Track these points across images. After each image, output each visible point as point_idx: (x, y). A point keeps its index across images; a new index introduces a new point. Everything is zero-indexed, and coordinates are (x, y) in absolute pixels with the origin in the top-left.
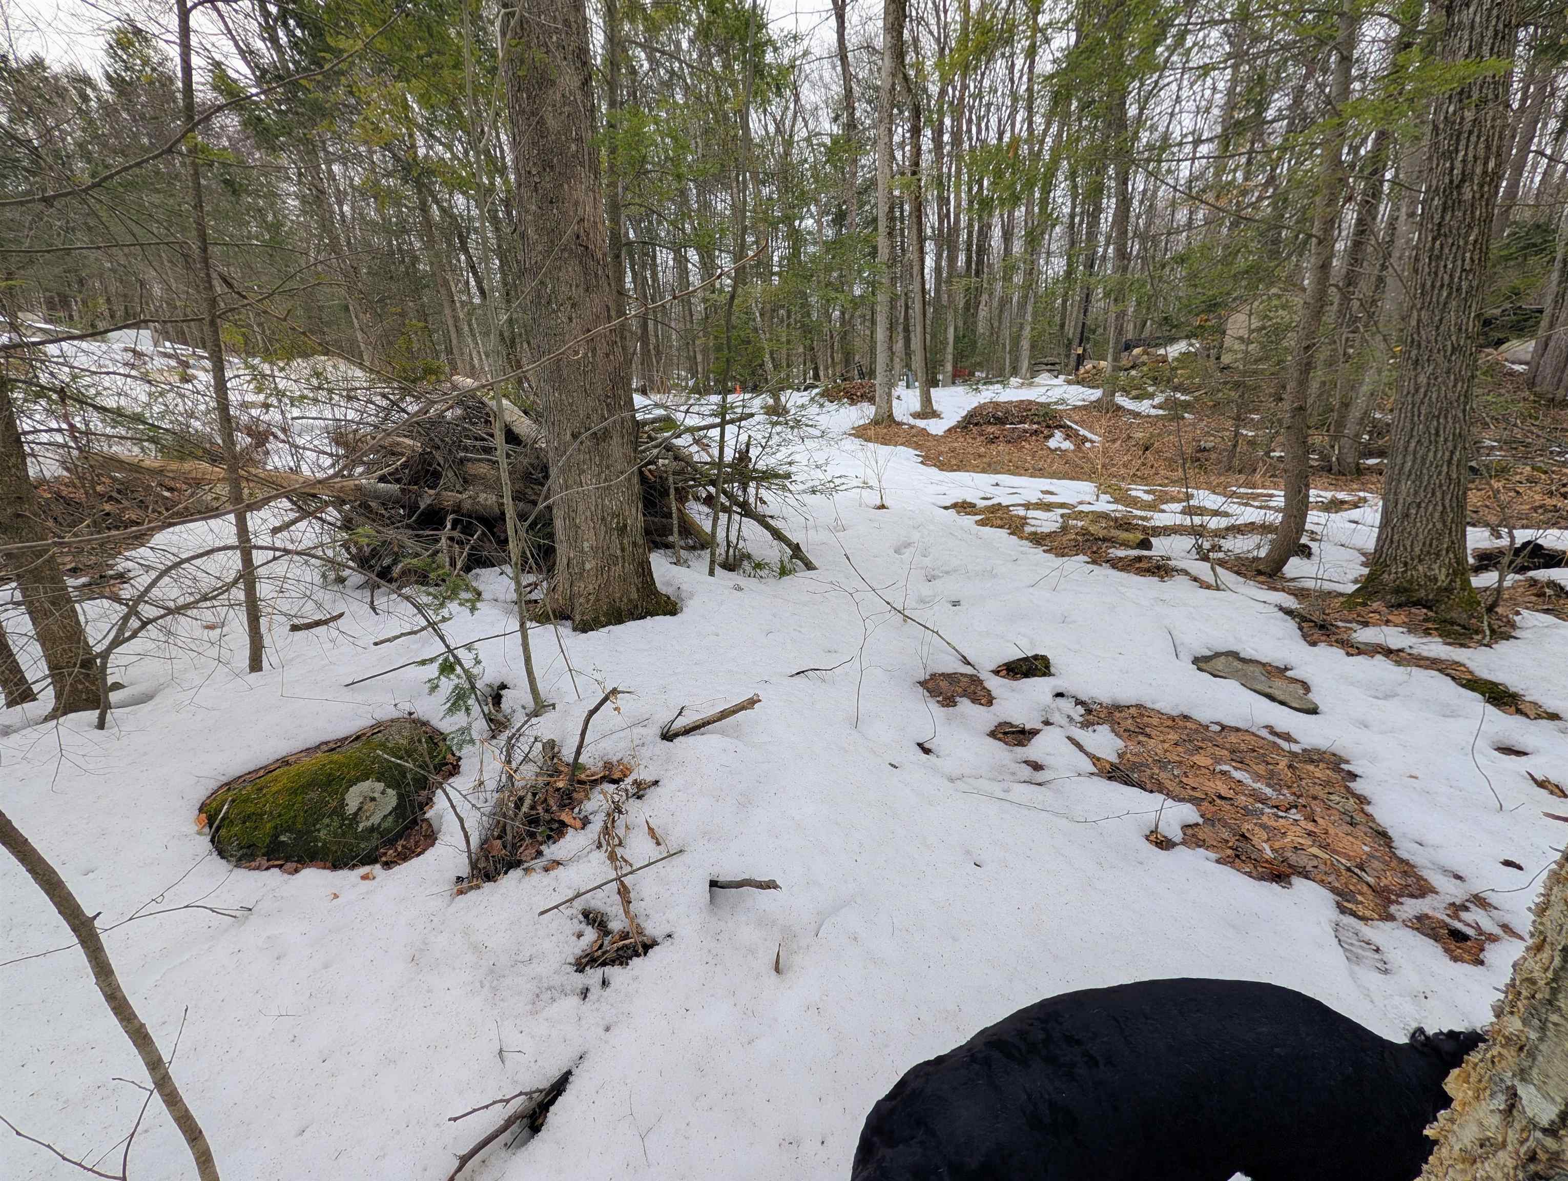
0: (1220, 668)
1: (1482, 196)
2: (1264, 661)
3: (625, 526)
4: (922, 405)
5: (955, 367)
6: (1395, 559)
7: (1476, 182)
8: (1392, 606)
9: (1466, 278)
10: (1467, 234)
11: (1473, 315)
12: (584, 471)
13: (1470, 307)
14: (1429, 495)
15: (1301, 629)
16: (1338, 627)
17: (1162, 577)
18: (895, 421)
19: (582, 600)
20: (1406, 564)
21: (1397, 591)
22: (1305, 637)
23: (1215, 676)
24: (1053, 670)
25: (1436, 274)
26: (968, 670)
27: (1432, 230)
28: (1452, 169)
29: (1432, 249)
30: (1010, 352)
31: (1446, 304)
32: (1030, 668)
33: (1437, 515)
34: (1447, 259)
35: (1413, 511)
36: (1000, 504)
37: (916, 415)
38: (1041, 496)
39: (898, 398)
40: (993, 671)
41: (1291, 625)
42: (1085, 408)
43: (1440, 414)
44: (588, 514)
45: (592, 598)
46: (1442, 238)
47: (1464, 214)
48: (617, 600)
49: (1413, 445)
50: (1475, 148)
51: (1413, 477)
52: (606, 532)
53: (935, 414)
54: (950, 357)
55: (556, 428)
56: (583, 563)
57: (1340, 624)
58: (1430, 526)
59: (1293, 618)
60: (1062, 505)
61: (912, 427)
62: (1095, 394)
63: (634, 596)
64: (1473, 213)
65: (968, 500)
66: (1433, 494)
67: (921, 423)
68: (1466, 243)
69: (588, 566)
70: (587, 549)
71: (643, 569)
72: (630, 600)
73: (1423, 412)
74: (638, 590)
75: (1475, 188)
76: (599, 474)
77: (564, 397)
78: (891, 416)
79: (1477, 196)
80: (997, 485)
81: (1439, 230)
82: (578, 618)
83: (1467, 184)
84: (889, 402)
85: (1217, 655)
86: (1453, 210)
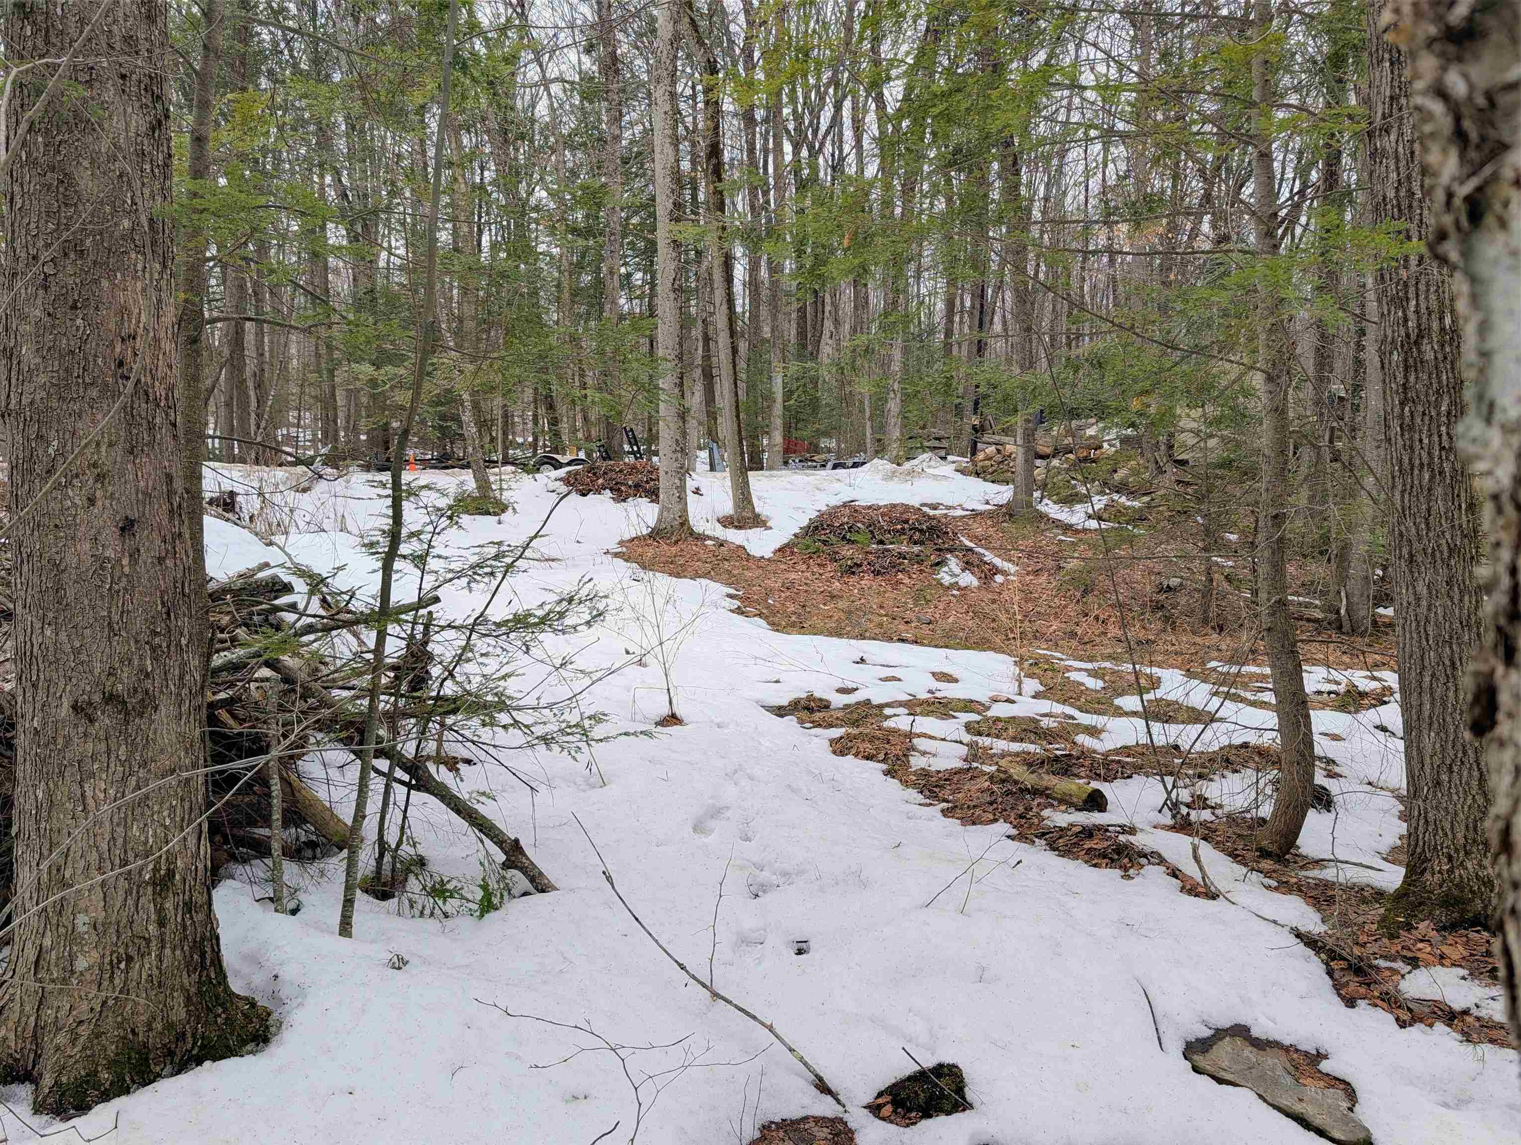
0: (1225, 1064)
1: (1445, 358)
2: (1287, 1043)
3: (171, 874)
4: (736, 505)
5: (787, 438)
6: (1435, 848)
7: (1435, 339)
8: (1444, 928)
9: (1447, 458)
10: (1437, 405)
11: (1464, 506)
12: (92, 775)
13: (1458, 496)
14: (1460, 755)
15: (1330, 973)
16: (1378, 969)
17: (1126, 870)
18: (692, 533)
19: (61, 1039)
20: (1450, 858)
21: (1448, 902)
22: (1338, 987)
23: (1220, 1081)
24: (969, 1095)
25: (1411, 447)
26: (825, 1107)
27: (1397, 392)
28: (1406, 320)
29: (1402, 416)
30: (871, 418)
31: (1429, 490)
32: (932, 1097)
33: (1475, 783)
34: (1421, 431)
35: (1445, 777)
36: (867, 702)
37: (727, 522)
38: (935, 685)
39: (697, 491)
40: (868, 1107)
41: (1315, 966)
42: (990, 515)
43: (1451, 637)
44: (94, 857)
45: (84, 1031)
46: (1411, 404)
47: (1430, 378)
48: (141, 1030)
49: (1427, 679)
50: (1427, 298)
51: (1436, 726)
52: (128, 892)
53: (757, 521)
54: (779, 422)
55: (41, 695)
56: (72, 958)
57: (1382, 963)
58: (1469, 802)
59: (1318, 953)
60: (968, 705)
61: (721, 544)
62: (1003, 494)
63: (179, 1013)
64: (1439, 377)
65: (817, 695)
66: (1465, 753)
67: (734, 536)
68: (1438, 414)
69: (81, 964)
70: (82, 929)
71: (203, 956)
72: (170, 1026)
73: (1431, 633)
74: (188, 999)
75: (1436, 347)
76: (124, 779)
77: (63, 636)
78: (684, 522)
79: (1440, 356)
80: (862, 660)
81: (1405, 393)
82: (48, 1081)
83: (1425, 341)
84: (682, 499)
85: (1220, 1034)
86: (1416, 370)
